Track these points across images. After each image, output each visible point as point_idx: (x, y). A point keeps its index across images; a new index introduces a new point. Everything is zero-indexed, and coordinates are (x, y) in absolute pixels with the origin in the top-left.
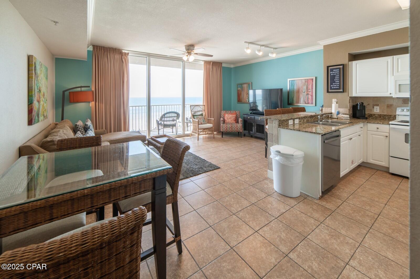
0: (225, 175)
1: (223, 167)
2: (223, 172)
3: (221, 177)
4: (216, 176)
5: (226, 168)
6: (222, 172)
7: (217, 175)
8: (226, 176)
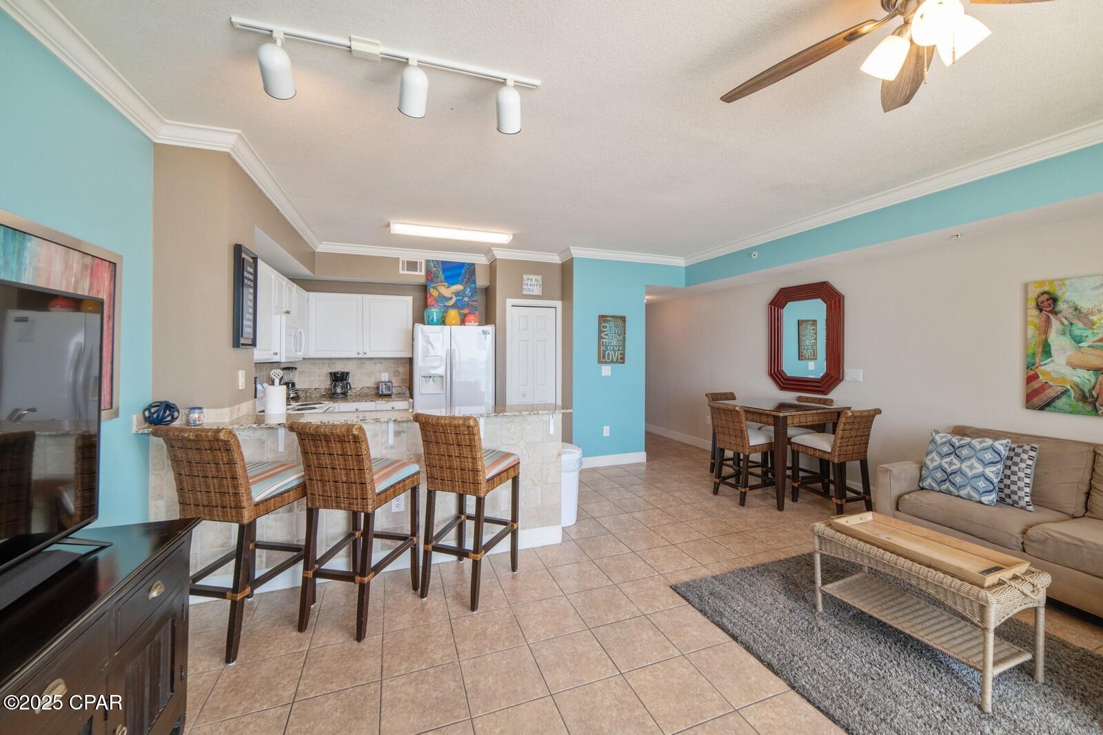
0: (660, 563)
1: (662, 588)
2: (663, 570)
3: (672, 558)
4: (684, 563)
5: (650, 583)
6: (666, 572)
7: (680, 565)
8: (659, 558)
